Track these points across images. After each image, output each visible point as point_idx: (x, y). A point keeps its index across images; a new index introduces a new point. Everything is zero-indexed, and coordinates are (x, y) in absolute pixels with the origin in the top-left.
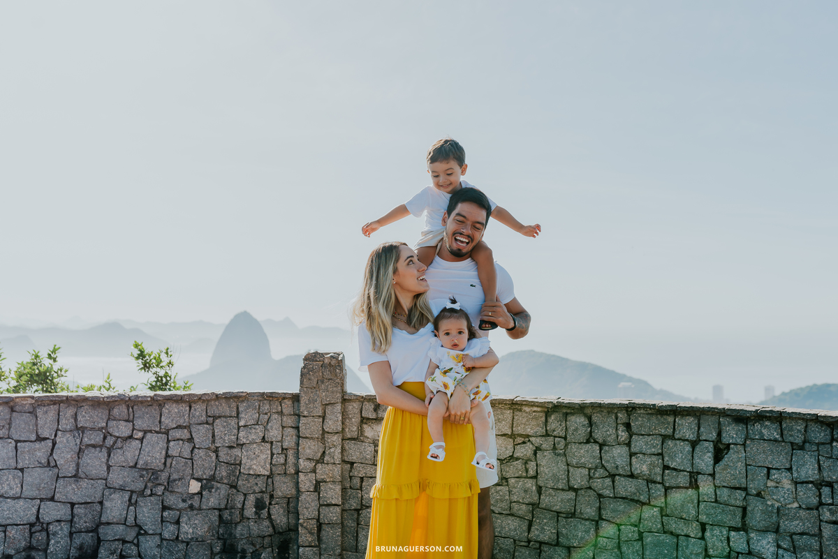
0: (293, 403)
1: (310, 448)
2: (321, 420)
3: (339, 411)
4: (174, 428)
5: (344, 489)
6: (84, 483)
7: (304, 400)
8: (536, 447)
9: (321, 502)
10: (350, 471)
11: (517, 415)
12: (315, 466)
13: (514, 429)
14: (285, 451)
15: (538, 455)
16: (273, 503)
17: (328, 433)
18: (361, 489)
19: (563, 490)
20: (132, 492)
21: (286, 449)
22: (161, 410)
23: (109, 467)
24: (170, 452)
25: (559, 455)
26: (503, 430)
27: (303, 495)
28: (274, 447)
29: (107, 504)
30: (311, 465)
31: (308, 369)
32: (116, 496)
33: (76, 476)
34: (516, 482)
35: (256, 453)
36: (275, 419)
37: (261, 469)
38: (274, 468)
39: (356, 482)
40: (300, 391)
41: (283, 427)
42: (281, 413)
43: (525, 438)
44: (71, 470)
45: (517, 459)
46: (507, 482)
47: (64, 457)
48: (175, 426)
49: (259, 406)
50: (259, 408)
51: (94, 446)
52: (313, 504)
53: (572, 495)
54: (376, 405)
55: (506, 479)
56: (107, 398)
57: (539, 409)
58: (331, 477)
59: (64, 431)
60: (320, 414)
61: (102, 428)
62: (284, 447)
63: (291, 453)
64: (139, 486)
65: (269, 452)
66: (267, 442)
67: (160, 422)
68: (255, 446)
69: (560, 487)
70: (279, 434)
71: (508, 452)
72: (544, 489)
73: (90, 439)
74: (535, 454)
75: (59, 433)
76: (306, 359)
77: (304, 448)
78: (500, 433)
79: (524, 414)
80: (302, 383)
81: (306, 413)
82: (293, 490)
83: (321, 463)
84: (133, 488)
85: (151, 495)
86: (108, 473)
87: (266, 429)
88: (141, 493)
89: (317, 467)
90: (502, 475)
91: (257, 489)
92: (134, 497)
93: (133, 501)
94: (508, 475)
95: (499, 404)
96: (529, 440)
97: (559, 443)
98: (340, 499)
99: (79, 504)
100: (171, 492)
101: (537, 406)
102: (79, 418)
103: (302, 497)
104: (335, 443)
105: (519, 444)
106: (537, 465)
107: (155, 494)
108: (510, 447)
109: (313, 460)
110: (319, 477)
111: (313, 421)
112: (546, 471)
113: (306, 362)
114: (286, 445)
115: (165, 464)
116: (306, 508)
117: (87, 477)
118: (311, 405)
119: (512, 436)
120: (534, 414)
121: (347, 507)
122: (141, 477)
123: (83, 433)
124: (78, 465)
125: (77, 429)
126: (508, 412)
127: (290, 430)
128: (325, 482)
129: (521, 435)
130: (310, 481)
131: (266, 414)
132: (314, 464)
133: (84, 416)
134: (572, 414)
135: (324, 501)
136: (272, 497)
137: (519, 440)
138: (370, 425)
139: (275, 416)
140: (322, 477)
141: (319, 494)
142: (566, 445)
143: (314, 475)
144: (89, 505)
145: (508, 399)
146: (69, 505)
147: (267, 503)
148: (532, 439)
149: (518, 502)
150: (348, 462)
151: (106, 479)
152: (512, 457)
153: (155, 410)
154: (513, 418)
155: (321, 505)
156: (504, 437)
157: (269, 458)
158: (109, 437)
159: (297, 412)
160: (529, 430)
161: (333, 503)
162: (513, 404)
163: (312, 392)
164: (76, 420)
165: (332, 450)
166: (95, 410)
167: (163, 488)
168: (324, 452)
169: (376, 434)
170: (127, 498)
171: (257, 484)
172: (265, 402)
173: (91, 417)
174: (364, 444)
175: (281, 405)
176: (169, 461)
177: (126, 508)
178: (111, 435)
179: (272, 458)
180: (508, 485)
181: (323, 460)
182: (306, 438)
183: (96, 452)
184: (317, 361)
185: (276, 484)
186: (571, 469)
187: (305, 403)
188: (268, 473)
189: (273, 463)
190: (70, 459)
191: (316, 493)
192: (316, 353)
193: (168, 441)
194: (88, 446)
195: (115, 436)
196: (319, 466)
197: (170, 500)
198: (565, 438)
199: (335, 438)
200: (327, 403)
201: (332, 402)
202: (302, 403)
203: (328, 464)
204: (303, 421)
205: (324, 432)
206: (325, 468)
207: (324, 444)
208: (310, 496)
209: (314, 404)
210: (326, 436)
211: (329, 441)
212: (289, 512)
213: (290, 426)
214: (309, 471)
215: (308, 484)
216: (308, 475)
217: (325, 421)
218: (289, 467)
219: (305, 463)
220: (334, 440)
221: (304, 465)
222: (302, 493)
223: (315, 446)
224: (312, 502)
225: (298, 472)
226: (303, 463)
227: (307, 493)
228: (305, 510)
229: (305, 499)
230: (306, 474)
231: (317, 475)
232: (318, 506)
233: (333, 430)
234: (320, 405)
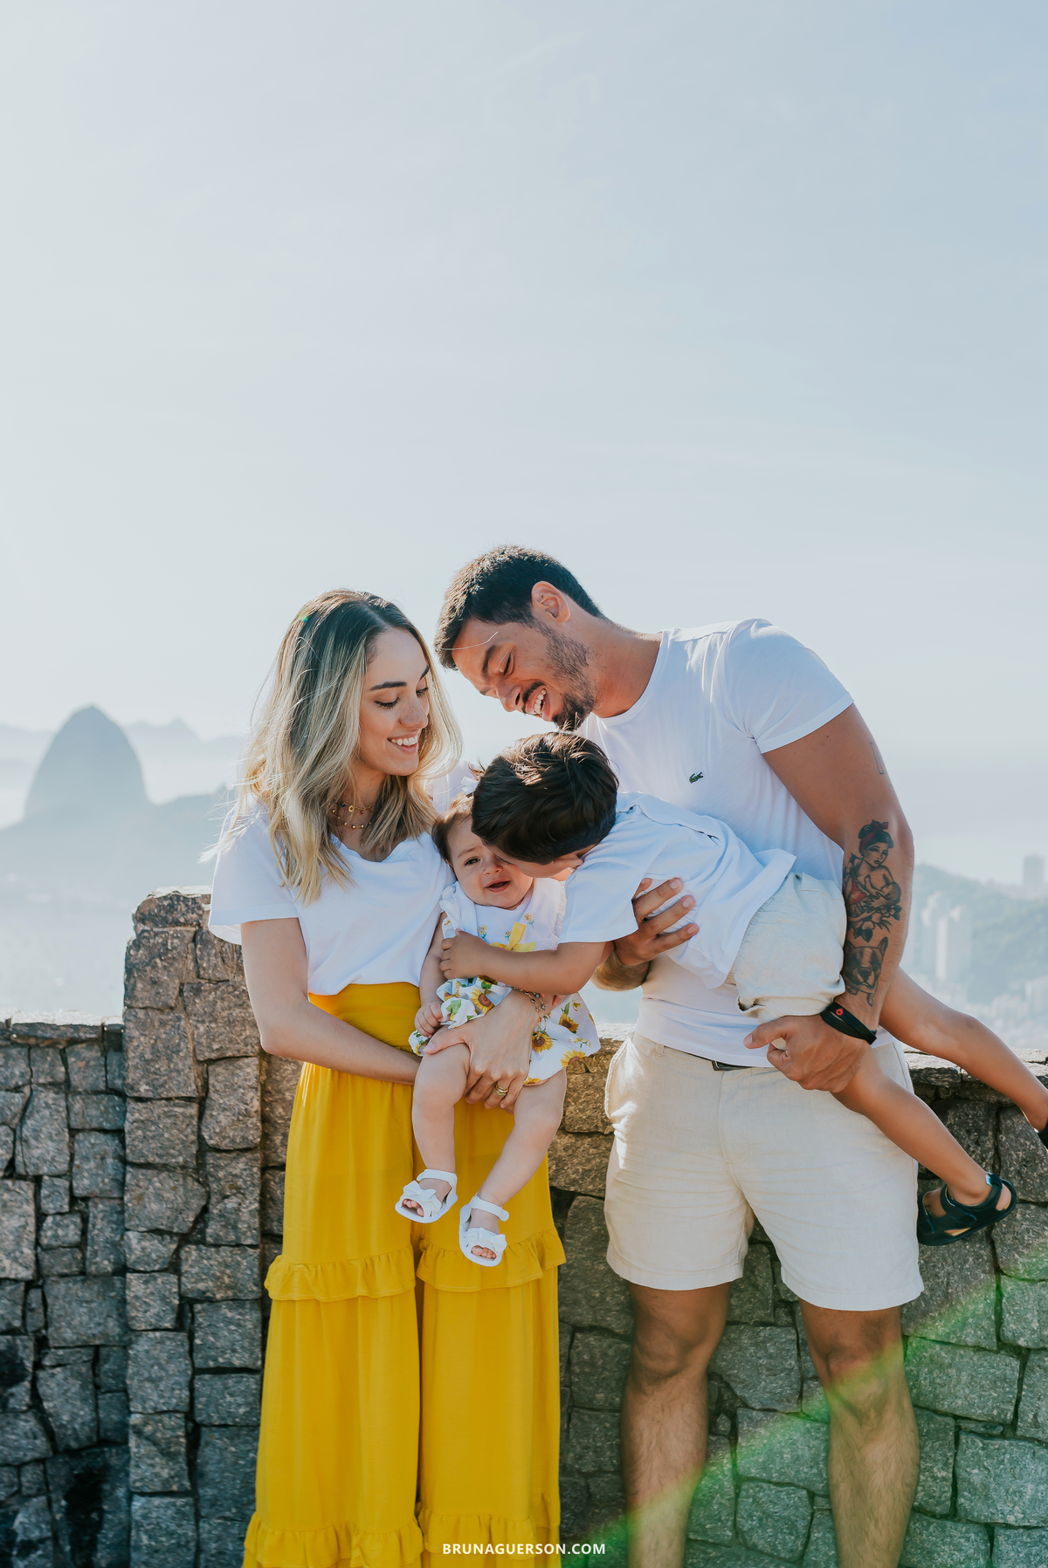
0: (104, 1054)
1: (159, 1197)
2: (193, 1110)
3: (253, 1082)
7: (139, 1044)
9: (199, 1362)
12: (177, 1251)
14: (81, 1206)
16: (46, 1361)
17: (217, 1150)
19: (979, 1349)
21: (86, 1199)
27: (142, 1341)
28: (45, 1192)
30: (161, 1249)
31: (150, 949)
36: (48, 1105)
37: (7, 1262)
38: (46, 1258)
40: (126, 1020)
41: (74, 1132)
42: (65, 1087)
52: (172, 1368)
53: (1008, 1365)
58: (228, 1287)
60: (191, 1091)
62: (79, 1192)
63: (98, 1211)
65: (30, 1208)
66: (23, 1178)
69: (972, 1339)
70: (60, 1150)
72: (914, 1343)
76: (141, 917)
77: (140, 1198)
80: (130, 994)
81: (144, 1089)
82: (111, 1323)
83: (197, 1243)
87: (18, 1138)
89: (183, 1255)
103: (141, 1347)
104: (240, 1183)
109: (170, 1233)
110: (194, 1285)
111: (168, 1115)
113: (141, 927)
114: (83, 1184)
116: (150, 1380)
118: (162, 1066)
127: (95, 1139)
128: (211, 1301)
130: (163, 1299)
131: (17, 1089)
132: (173, 1247)
135: (207, 1358)
136: (42, 1344)
139: (48, 1096)
140: (201, 1286)
141: (191, 1338)
143: (174, 1278)
147: (28, 1364)
155: (197, 1371)
157: (31, 1226)
159: (118, 1082)
161: (237, 1363)
163: (163, 1024)
165: (231, 1204)
168: (205, 1210)
172: (14, 1052)
175: (65, 1062)
179: (39, 1227)
180: (794, 1325)
181: (203, 1232)
182: (148, 1166)
184: (177, 923)
185: (56, 1306)
187: (142, 1056)
188: (24, 1273)
189: (45, 1240)
191: (182, 1336)
192: (176, 898)
196: (191, 1253)
199: (240, 1166)
200: (214, 1056)
201: (229, 1054)
202: (131, 1054)
203: (217, 1246)
204: (136, 1112)
205: (203, 1149)
206: (209, 1259)
207: (205, 1184)
208: (161, 1342)
209: (170, 1060)
210: (210, 1159)
211: (221, 1174)
212: (97, 1387)
213: (94, 1125)
214: (157, 1268)
215: (156, 1307)
216: (155, 1279)
217: (208, 1112)
218: (95, 1253)
219: (146, 1244)
220: (237, 1171)
221: (143, 1249)
222: (138, 1333)
223: (174, 1188)
224: (170, 1359)
225: (122, 1269)
226: (137, 1245)
227: (151, 1335)
228: (147, 1385)
229: (147, 1352)
230: (149, 1276)
231: (183, 1279)
232: (190, 1372)
233: (233, 1141)
234: (190, 1061)
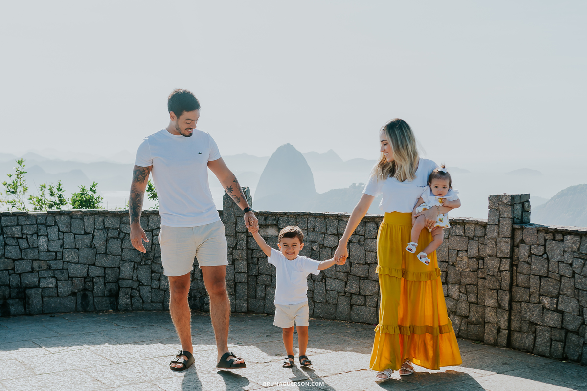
2: (235, 225)
4: (155, 229)
5: (248, 265)
6: (110, 257)
7: (226, 213)
9: (236, 271)
10: (252, 254)
11: (340, 223)
12: (232, 251)
17: (239, 232)
18: (258, 264)
19: (363, 264)
20: (135, 263)
22: (148, 219)
23: (122, 249)
24: (154, 242)
25: (361, 245)
29: (122, 269)
31: (227, 197)
32: (126, 264)
33: (106, 253)
39: (255, 260)
40: (223, 209)
44: (103, 250)
47: (99, 243)
48: (156, 228)
51: (114, 238)
52: (231, 272)
53: (367, 267)
54: (265, 217)
56: (119, 212)
58: (241, 257)
59: (98, 229)
60: (234, 222)
61: (118, 228)
64: (138, 259)
67: (148, 225)
69: (361, 263)
72: (353, 264)
73: (112, 234)
75: (96, 230)
78: (331, 233)
80: (224, 204)
81: (226, 221)
83: (235, 249)
84: (135, 261)
85: (145, 265)
86: (122, 252)
88: (140, 264)
92: (136, 265)
93: (136, 267)
97: (361, 239)
98: (246, 269)
99: (108, 268)
100: (155, 263)
102: (106, 222)
104: (243, 238)
107: (147, 264)
110: (235, 257)
111: (230, 226)
112: (354, 254)
115: (151, 248)
117: (111, 254)
121: (250, 274)
122: (139, 255)
123: (108, 230)
124: (106, 247)
125: (105, 228)
126: (336, 221)
128: (238, 260)
133: (108, 222)
134: (369, 222)
138: (262, 229)
141: (235, 267)
142: (365, 240)
144: (113, 269)
146: (103, 269)
149: (339, 271)
150: (251, 249)
151: (121, 256)
153: (145, 219)
154: (338, 225)
155: (236, 273)
158: (121, 233)
161: (242, 271)
163: (229, 210)
164: (104, 223)
165: (241, 242)
166: (113, 218)
167: (151, 261)
168: (237, 243)
170: (132, 265)
173: (112, 222)
176: (153, 246)
177: (132, 271)
178: (122, 232)
181: (236, 247)
183: (115, 241)
186: (367, 253)
187: (226, 215)
190: (102, 244)
191: (233, 266)
193: (153, 236)
194: (111, 237)
195: (124, 233)
196: (234, 251)
197: (155, 268)
198: (365, 236)
199: (243, 236)
203: (239, 250)
205: (236, 232)
206: (237, 252)
207: (237, 239)
211: (239, 237)
217: (237, 226)
223: (231, 239)
233: (241, 231)
234: (234, 217)
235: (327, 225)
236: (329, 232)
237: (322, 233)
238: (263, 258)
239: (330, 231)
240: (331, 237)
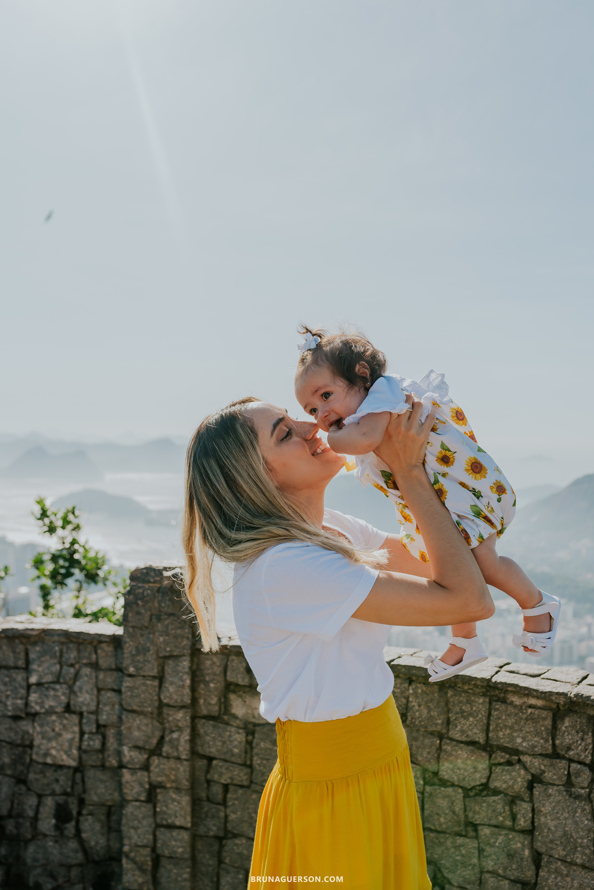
0: (116, 649)
1: (139, 729)
2: (156, 683)
3: (187, 670)
5: (196, 803)
7: (129, 647)
8: (533, 775)
9: (158, 821)
10: (208, 772)
11: (497, 710)
12: (148, 759)
13: (490, 735)
14: (102, 730)
15: (536, 792)
16: (84, 812)
17: (168, 705)
18: (224, 803)
21: (105, 726)
25: (577, 796)
26: (470, 733)
27: (130, 806)
28: (84, 721)
30: (139, 757)
31: (136, 595)
34: (492, 834)
35: (57, 729)
36: (87, 675)
37: (65, 757)
38: (84, 757)
39: (217, 790)
40: (123, 632)
41: (99, 690)
42: (95, 666)
43: (511, 755)
45: (496, 792)
46: (476, 830)
49: (61, 651)
50: (61, 656)
52: (145, 822)
55: (475, 827)
57: (540, 703)
58: (173, 781)
60: (155, 672)
62: (101, 722)
63: (111, 732)
65: (76, 729)
66: (74, 712)
68: (54, 718)
69: (579, 860)
70: (92, 700)
71: (478, 775)
72: (545, 857)
74: (530, 787)
76: (132, 578)
77: (129, 728)
78: (464, 739)
79: (511, 709)
80: (126, 618)
81: (131, 670)
82: (115, 794)
83: (158, 755)
87: (72, 691)
89: (151, 761)
90: (466, 816)
91: (58, 789)
94: (478, 819)
95: (464, 683)
96: (519, 761)
98: (189, 819)
101: (538, 698)
103: (129, 810)
104: (180, 724)
105: (500, 764)
106: (533, 810)
108: (483, 765)
109: (144, 749)
110: (157, 779)
111: (144, 684)
112: (551, 824)
113: (132, 583)
114: (103, 718)
116: (133, 828)
118: (140, 658)
119: (488, 748)
120: (530, 711)
121: (202, 830)
126: (481, 700)
127: (110, 694)
128: (164, 787)
129: (504, 749)
130: (141, 784)
131: (72, 665)
132: (146, 756)
135: (162, 819)
136: (82, 802)
137: (501, 757)
138: (240, 696)
139: (86, 671)
140: (160, 779)
141: (155, 807)
143: (146, 774)
145: (479, 676)
147: (74, 812)
148: (526, 759)
149: (494, 873)
150: (203, 757)
152: (485, 786)
154: (490, 714)
155: (158, 826)
156: (470, 748)
157: (77, 739)
159: (120, 665)
160: (519, 740)
161: (178, 823)
162: (490, 687)
163: (142, 635)
165: (175, 735)
168: (162, 737)
169: (250, 711)
171: (57, 781)
172: (71, 645)
174: (229, 728)
175: (96, 653)
179: (81, 740)
180: (476, 837)
181: (161, 749)
182: (133, 711)
184: (150, 582)
185: (89, 783)
187: (130, 652)
188: (73, 763)
189: (83, 747)
191: (150, 806)
192: (149, 570)
196: (155, 760)
198: (591, 766)
199: (180, 715)
200: (167, 654)
201: (175, 654)
202: (126, 651)
203: (168, 758)
204: (127, 683)
205: (161, 705)
206: (164, 764)
207: (162, 723)
208: (139, 807)
209: (145, 655)
210: (165, 710)
211: (170, 719)
212: (110, 828)
213: (110, 687)
214: (137, 766)
215: (137, 789)
216: (136, 773)
217: (164, 685)
218: (109, 756)
219: (132, 753)
220: (178, 718)
221: (131, 756)
222: (128, 801)
223: (147, 725)
224: (144, 818)
225: (121, 766)
226: (128, 753)
227: (134, 803)
228: (132, 831)
229: (132, 813)
230: (133, 771)
231: (151, 775)
232: (153, 826)
233: (176, 701)
234: (155, 656)
235: (449, 711)
236: (455, 733)
237: (432, 733)
238: (242, 786)
239: (462, 732)
240: (463, 753)
